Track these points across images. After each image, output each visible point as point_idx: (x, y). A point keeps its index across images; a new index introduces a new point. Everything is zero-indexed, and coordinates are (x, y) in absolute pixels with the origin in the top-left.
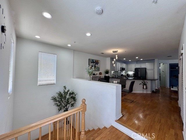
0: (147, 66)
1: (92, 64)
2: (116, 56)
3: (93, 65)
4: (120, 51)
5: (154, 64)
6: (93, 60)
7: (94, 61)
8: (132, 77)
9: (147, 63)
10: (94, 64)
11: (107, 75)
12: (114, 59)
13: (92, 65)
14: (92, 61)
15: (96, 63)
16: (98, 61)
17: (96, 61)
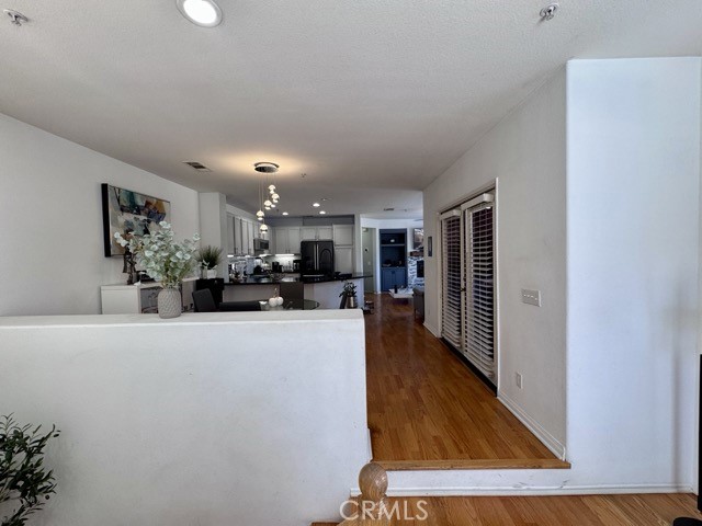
0: (336, 234)
1: (130, 217)
2: (272, 188)
3: (135, 223)
4: (287, 167)
5: (353, 229)
6: (131, 195)
7: (141, 203)
8: (289, 272)
9: (334, 226)
10: (142, 218)
11: (211, 274)
12: (266, 200)
13: (127, 223)
14: (124, 199)
15: (148, 214)
16: (159, 201)
17: (148, 204)
